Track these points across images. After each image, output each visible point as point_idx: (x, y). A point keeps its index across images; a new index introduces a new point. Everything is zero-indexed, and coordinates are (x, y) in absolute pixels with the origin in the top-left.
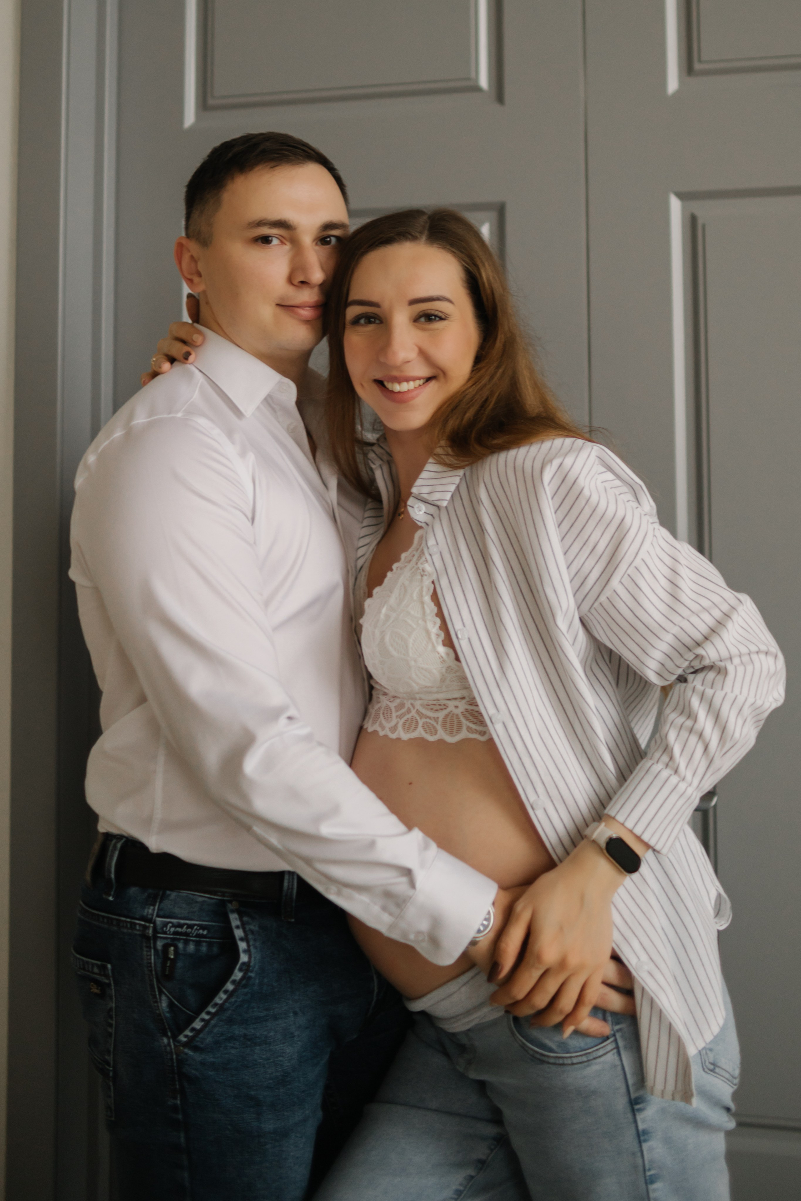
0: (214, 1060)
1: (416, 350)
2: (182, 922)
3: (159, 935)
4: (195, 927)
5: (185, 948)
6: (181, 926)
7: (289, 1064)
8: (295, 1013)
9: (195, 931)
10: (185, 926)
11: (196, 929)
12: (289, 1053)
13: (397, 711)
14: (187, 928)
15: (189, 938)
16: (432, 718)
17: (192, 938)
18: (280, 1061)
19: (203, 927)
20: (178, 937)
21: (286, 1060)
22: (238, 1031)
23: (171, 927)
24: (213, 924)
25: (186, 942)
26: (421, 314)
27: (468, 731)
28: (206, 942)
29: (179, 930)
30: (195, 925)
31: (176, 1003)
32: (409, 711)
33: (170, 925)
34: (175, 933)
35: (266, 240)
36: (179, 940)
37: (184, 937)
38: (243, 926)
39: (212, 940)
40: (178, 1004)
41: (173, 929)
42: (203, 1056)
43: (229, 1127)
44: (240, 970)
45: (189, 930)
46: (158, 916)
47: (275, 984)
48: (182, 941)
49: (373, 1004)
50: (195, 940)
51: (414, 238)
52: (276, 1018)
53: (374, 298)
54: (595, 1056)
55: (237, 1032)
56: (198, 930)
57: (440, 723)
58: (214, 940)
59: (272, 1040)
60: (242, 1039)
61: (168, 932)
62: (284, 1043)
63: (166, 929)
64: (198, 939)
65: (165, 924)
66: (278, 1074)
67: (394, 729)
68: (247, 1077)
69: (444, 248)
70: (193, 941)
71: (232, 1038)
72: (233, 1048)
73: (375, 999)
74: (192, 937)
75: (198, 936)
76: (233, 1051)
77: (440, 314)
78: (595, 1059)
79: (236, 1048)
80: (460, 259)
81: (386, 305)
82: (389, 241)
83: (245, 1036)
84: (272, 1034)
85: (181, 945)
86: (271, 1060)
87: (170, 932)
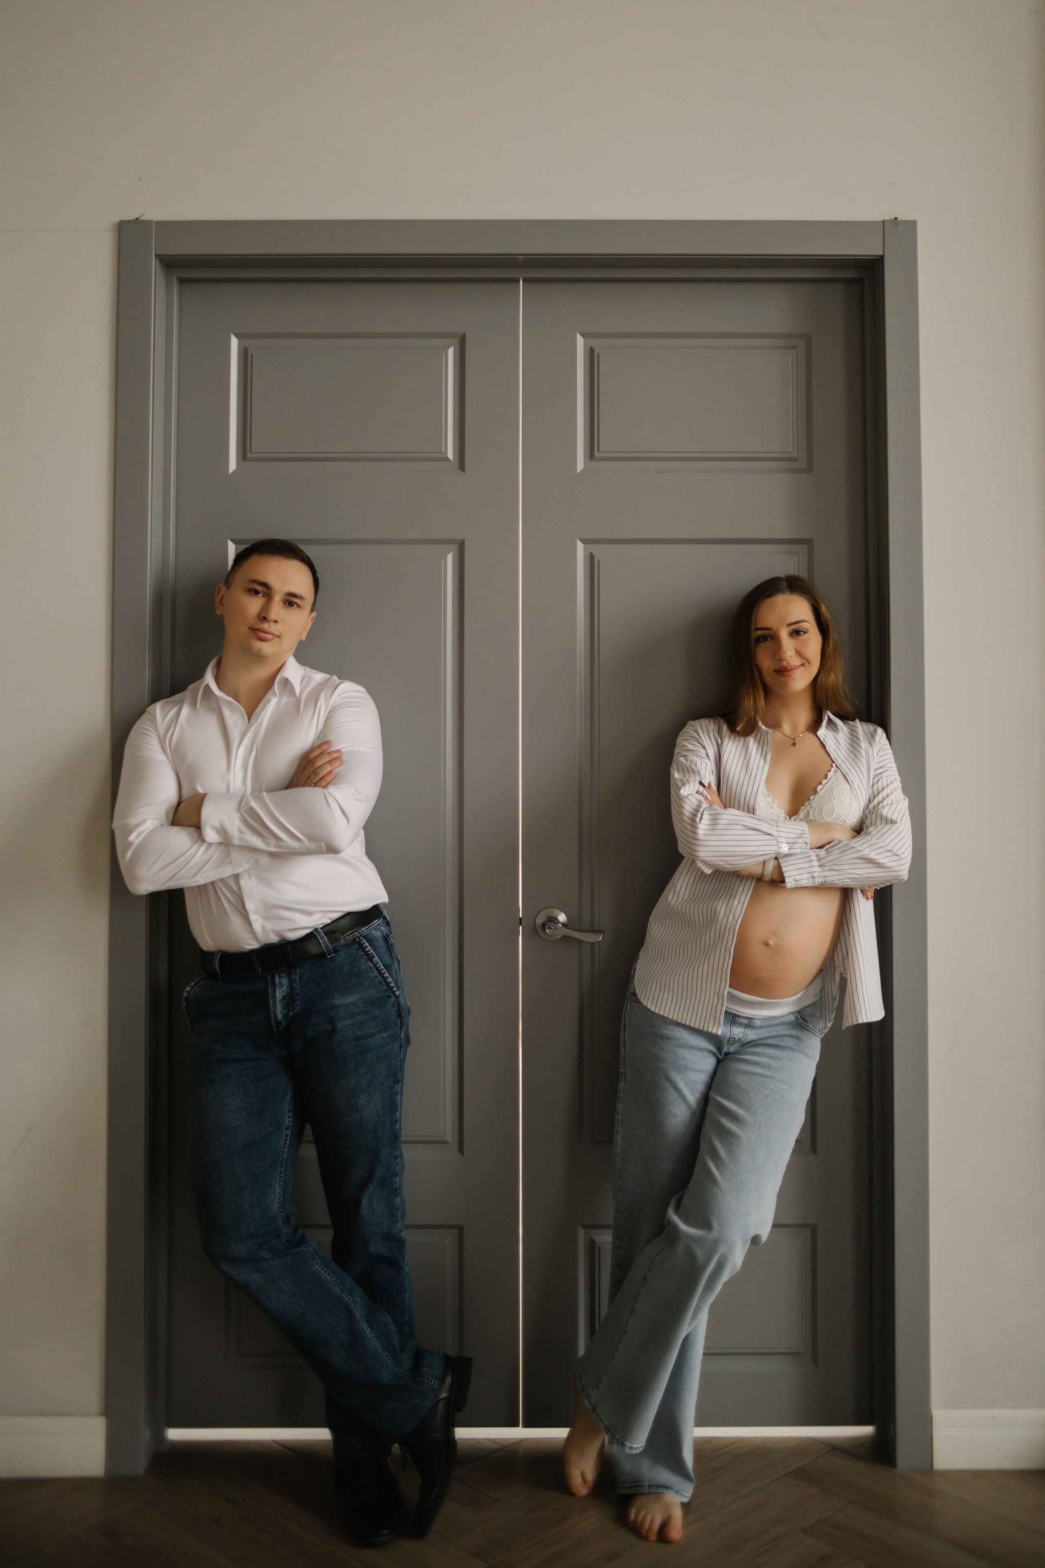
1: (794, 650)
26: (791, 632)
35: (257, 592)
51: (784, 592)
53: (768, 626)
69: (800, 595)
77: (804, 630)
80: (809, 601)
81: (774, 628)
82: (771, 595)
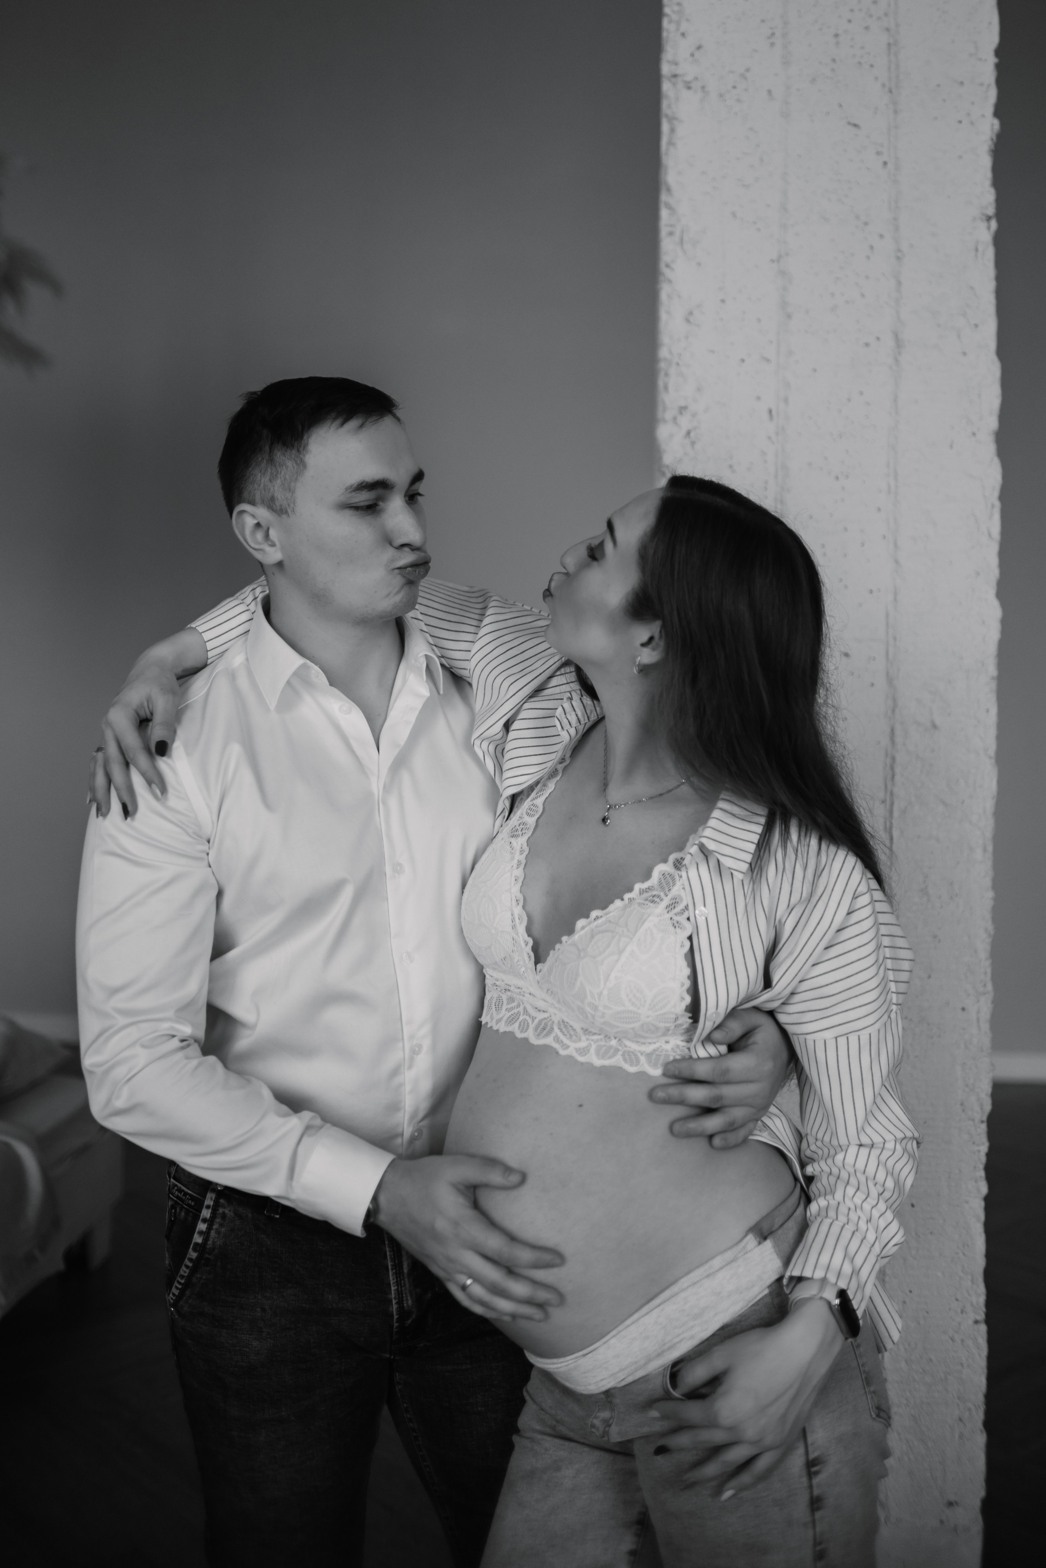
0: (191, 1330)
2: (183, 1188)
4: (188, 1196)
6: (181, 1191)
9: (187, 1200)
11: (188, 1198)
13: (508, 1004)
14: (183, 1195)
16: (531, 1017)
17: (184, 1206)
18: (246, 1351)
19: (192, 1199)
21: (252, 1353)
23: (176, 1190)
24: (199, 1197)
27: (554, 1040)
28: (192, 1212)
29: (179, 1194)
30: (189, 1193)
32: (518, 1006)
33: (176, 1188)
34: (177, 1197)
38: (215, 1209)
41: (176, 1193)
42: (184, 1323)
44: (195, 1250)
45: (184, 1197)
50: (186, 1208)
57: (534, 1023)
59: (239, 1327)
63: (174, 1191)
65: (175, 1185)
66: (244, 1365)
67: (498, 1021)
70: (185, 1211)
72: (204, 1324)
74: (185, 1204)
75: (188, 1205)
86: (238, 1348)
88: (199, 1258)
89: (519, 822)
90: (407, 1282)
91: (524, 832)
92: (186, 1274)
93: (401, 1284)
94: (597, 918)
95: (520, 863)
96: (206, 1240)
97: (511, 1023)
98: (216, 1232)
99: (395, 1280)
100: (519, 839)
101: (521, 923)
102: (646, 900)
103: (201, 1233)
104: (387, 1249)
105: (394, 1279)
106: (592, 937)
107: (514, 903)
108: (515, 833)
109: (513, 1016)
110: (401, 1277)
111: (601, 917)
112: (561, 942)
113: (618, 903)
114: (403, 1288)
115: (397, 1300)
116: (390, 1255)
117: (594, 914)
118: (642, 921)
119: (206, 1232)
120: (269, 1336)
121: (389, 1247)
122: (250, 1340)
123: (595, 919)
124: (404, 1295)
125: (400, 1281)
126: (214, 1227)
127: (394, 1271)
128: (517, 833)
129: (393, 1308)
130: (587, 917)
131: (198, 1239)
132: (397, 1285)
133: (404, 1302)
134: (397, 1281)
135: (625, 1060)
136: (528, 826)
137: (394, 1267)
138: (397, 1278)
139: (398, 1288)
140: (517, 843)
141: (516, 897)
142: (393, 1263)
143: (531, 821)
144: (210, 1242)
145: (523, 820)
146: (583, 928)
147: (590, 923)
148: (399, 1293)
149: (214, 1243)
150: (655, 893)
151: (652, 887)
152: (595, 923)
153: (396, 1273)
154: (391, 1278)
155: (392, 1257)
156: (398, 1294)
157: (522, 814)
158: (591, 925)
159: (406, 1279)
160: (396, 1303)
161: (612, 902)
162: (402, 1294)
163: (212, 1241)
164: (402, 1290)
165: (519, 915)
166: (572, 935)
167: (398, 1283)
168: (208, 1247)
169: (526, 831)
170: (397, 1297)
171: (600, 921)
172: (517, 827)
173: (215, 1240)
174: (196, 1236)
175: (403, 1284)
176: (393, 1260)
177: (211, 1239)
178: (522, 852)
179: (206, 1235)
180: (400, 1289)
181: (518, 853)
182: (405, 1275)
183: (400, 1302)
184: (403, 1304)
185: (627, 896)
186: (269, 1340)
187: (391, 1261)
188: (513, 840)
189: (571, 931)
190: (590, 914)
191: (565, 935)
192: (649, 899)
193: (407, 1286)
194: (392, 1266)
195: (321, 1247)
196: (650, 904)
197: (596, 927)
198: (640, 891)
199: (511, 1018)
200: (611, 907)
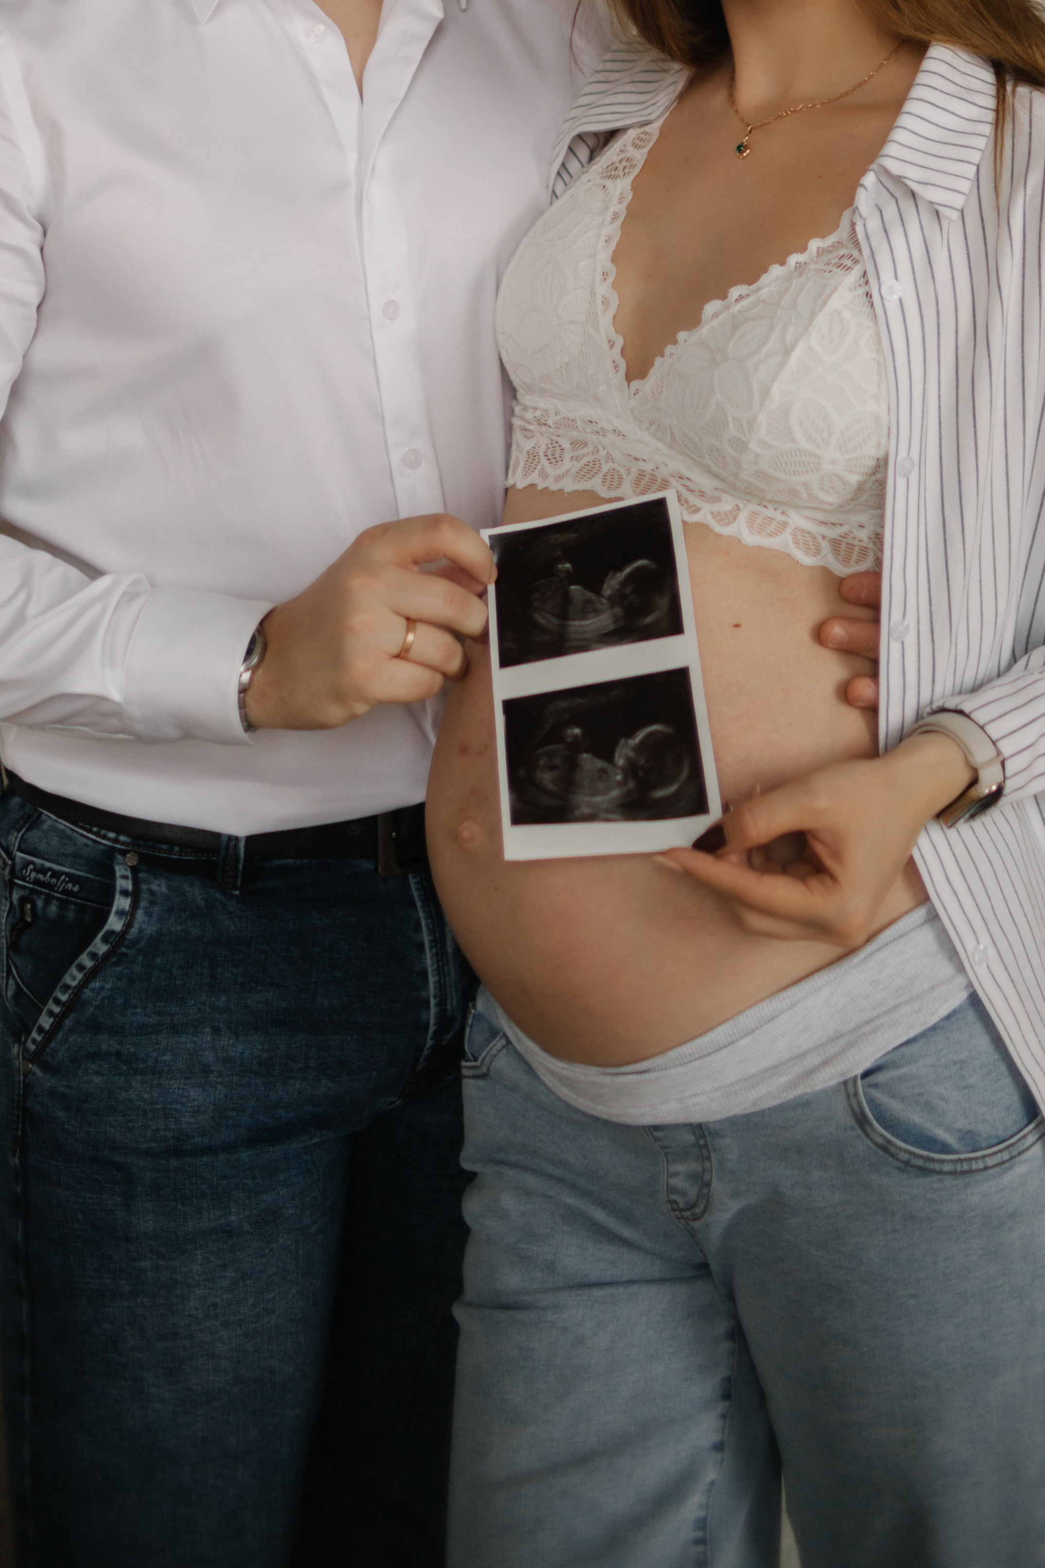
0: (67, 1091)
2: (48, 864)
3: (17, 881)
4: (63, 877)
5: (44, 908)
6: (43, 871)
7: (192, 1120)
8: (216, 1031)
9: (61, 884)
10: (50, 873)
11: (64, 880)
12: (194, 1100)
15: (52, 893)
17: (56, 894)
18: (176, 1110)
19: (73, 879)
20: (39, 889)
21: (187, 1112)
22: (106, 1043)
23: (31, 870)
24: (91, 876)
25: (48, 899)
28: (76, 904)
29: (41, 877)
30: (63, 873)
31: (25, 989)
33: (32, 866)
34: (37, 882)
36: (41, 893)
37: (47, 891)
39: (85, 902)
40: (29, 993)
41: (33, 875)
42: (53, 1082)
43: (80, 1216)
44: (104, 941)
45: (54, 880)
46: (20, 850)
47: (176, 972)
48: (42, 896)
49: (426, 1051)
50: (61, 898)
52: (175, 1030)
54: (1021, 1148)
55: (104, 1047)
56: (67, 883)
58: (89, 904)
59: (166, 1069)
60: (113, 1059)
61: (28, 879)
62: (186, 1078)
63: (26, 872)
64: (64, 897)
65: (27, 863)
66: (169, 1134)
68: (112, 1130)
70: (58, 899)
71: (95, 1056)
72: (97, 1073)
73: (430, 1042)
74: (57, 892)
75: (65, 892)
76: (97, 1079)
78: (1020, 1154)
79: (102, 1075)
83: (118, 1054)
84: (167, 1057)
85: (40, 903)
86: (160, 1106)
87: (30, 879)
88: (107, 955)
89: (620, 157)
90: (452, 968)
91: (627, 170)
92: (74, 984)
93: (444, 972)
94: (741, 297)
95: (616, 216)
96: (128, 926)
97: (585, 478)
98: (145, 913)
99: (436, 966)
100: (619, 180)
101: (605, 310)
102: (828, 264)
103: (121, 913)
104: (422, 915)
105: (433, 964)
106: (735, 327)
107: (598, 277)
108: (613, 173)
109: (588, 468)
110: (445, 960)
111: (748, 295)
112: (675, 342)
113: (776, 271)
114: (447, 979)
115: (438, 999)
116: (427, 924)
117: (735, 292)
118: (821, 299)
119: (128, 912)
120: (220, 1080)
121: (424, 911)
122: (186, 1087)
123: (736, 300)
124: (448, 990)
125: (443, 966)
126: (142, 905)
127: (434, 950)
128: (616, 173)
129: (429, 1013)
130: (723, 296)
131: (115, 923)
132: (439, 974)
133: (448, 1002)
134: (438, 967)
135: (796, 543)
136: (634, 163)
137: (433, 944)
138: (438, 961)
139: (440, 979)
140: (616, 187)
141: (603, 268)
142: (432, 938)
143: (640, 156)
144: (134, 930)
145: (628, 154)
146: (716, 315)
147: (728, 307)
148: (441, 987)
149: (141, 931)
150: (842, 252)
151: (839, 243)
152: (738, 307)
153: (437, 954)
154: (429, 962)
155: (431, 926)
156: (440, 989)
157: (625, 146)
158: (731, 310)
159: (451, 964)
160: (437, 1005)
161: (765, 270)
162: (445, 989)
163: (138, 929)
164: (445, 983)
165: (603, 297)
166: (697, 329)
167: (440, 971)
168: (128, 937)
169: (631, 170)
170: (438, 994)
171: (745, 303)
172: (617, 165)
173: (143, 927)
174: (112, 918)
175: (446, 972)
176: (431, 932)
177: (136, 926)
178: (621, 199)
179: (129, 918)
180: (442, 981)
181: (615, 200)
182: (450, 957)
183: (441, 1004)
184: (446, 1005)
185: (794, 259)
186: (219, 1086)
187: (429, 935)
188: (609, 183)
189: (693, 321)
190: (728, 292)
191: (684, 330)
192: (833, 262)
193: (453, 972)
194: (431, 942)
195: (317, 922)
196: (835, 270)
197: (740, 312)
198: (818, 252)
199: (585, 470)
200: (765, 279)
